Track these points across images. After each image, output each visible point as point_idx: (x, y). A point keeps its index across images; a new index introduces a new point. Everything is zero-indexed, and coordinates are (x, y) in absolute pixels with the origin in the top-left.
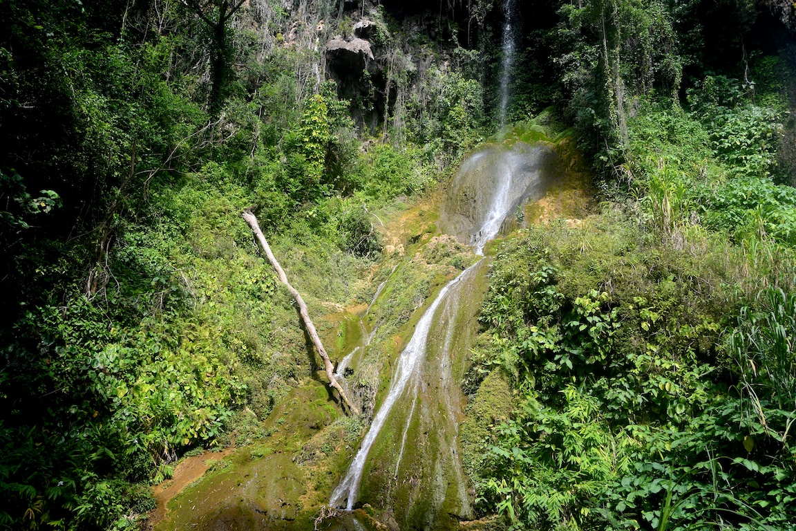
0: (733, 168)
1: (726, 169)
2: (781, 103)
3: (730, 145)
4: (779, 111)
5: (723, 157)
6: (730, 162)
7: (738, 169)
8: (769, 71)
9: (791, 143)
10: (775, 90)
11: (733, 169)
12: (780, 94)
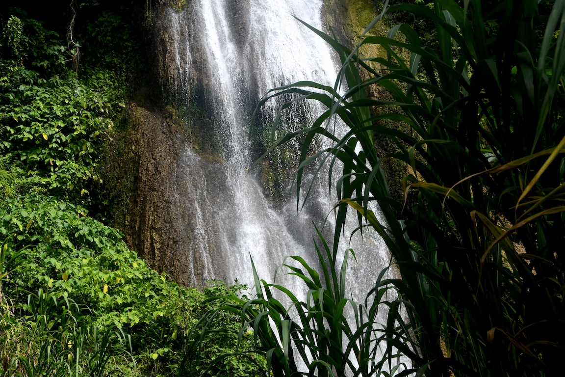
0: (31, 176)
1: (20, 176)
2: (116, 88)
3: (31, 137)
4: (111, 100)
5: (19, 156)
6: (28, 166)
7: (37, 179)
8: (105, 36)
9: (119, 153)
10: (110, 67)
11: (30, 179)
12: (116, 74)
